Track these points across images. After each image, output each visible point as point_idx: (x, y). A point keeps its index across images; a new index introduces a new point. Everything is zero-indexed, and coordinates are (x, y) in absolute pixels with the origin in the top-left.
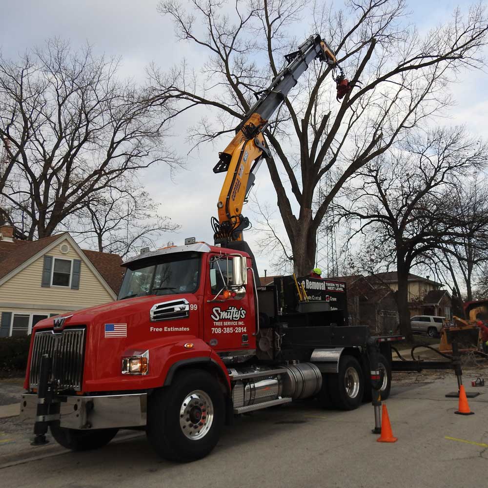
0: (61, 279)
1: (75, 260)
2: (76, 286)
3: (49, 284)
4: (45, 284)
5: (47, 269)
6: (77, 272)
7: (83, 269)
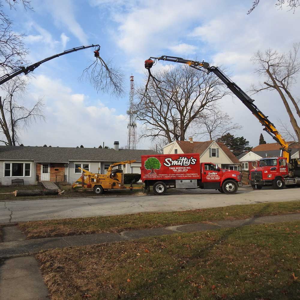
0: (214, 155)
1: (217, 148)
2: (218, 157)
3: (211, 156)
4: (210, 157)
5: (210, 152)
6: (218, 152)
7: (220, 151)
